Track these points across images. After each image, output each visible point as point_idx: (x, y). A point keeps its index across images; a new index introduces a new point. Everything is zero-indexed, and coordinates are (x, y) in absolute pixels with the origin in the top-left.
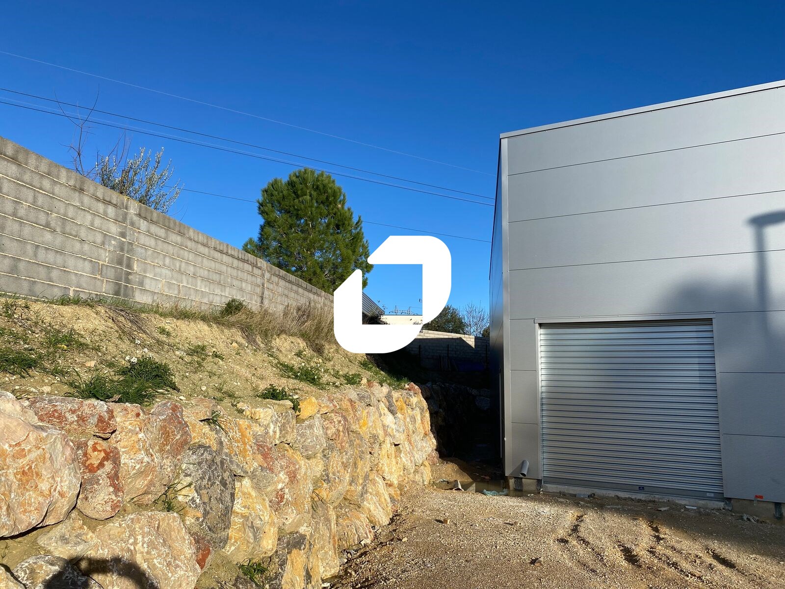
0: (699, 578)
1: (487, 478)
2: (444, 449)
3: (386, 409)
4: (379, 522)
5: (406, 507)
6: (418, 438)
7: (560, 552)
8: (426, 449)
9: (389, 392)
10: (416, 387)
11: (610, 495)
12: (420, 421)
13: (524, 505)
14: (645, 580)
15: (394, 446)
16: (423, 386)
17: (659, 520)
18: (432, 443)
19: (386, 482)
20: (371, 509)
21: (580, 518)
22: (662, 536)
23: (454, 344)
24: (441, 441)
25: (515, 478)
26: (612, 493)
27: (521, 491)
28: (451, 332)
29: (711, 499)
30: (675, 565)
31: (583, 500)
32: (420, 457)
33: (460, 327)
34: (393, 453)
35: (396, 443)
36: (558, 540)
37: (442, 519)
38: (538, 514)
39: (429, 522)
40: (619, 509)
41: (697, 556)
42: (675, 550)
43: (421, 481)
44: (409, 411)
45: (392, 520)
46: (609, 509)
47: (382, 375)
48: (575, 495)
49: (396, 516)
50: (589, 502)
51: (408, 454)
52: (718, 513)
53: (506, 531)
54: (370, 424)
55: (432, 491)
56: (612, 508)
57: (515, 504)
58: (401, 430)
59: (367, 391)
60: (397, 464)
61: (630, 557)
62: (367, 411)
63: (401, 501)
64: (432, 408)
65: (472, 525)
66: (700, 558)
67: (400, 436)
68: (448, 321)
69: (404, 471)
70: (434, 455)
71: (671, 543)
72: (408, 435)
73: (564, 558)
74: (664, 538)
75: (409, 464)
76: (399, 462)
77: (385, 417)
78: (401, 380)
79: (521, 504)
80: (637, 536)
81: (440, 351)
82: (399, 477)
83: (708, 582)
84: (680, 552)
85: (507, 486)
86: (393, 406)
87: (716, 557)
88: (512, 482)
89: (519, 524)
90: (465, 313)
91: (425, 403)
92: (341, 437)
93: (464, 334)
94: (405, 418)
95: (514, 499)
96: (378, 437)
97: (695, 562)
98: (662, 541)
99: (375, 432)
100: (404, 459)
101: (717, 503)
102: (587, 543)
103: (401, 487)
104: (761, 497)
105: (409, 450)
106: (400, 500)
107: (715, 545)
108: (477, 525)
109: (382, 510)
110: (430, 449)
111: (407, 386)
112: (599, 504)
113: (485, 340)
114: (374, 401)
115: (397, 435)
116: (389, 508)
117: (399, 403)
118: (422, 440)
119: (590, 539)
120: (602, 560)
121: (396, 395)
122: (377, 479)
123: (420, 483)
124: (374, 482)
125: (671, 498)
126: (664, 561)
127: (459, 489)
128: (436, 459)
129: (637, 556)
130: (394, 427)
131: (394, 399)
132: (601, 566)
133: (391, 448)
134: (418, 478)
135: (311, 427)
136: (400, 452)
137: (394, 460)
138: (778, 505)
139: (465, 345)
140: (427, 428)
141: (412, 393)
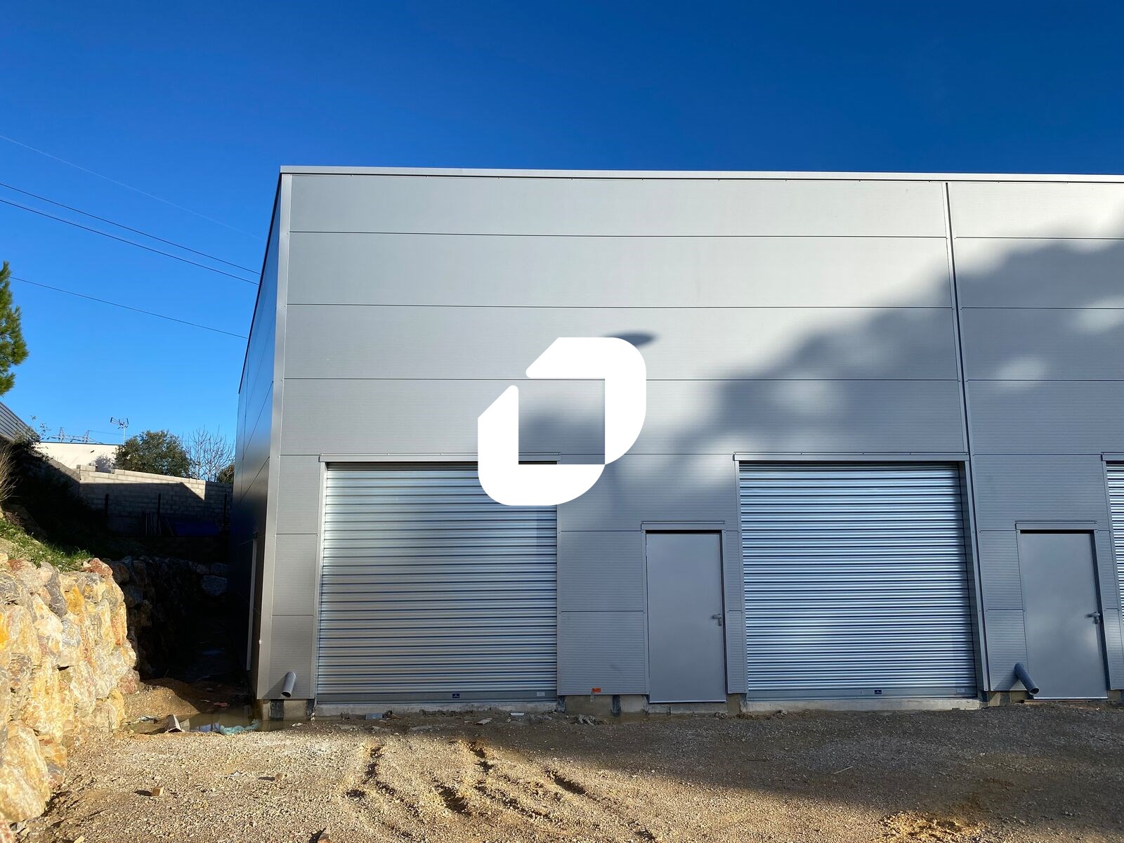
0: (546, 816)
1: (223, 705)
2: (149, 666)
3: (46, 608)
4: (24, 814)
5: (78, 776)
6: (103, 653)
7: (354, 814)
8: (118, 669)
9: (54, 577)
10: (105, 566)
11: (414, 711)
12: (109, 623)
13: (288, 742)
14: (479, 834)
15: (57, 671)
16: (117, 563)
17: (483, 739)
18: (130, 656)
19: (40, 737)
20: (8, 792)
21: (375, 753)
22: (490, 763)
23: (171, 493)
24: (145, 654)
25: (272, 700)
26: (416, 708)
27: (281, 719)
28: (165, 474)
29: (540, 700)
30: (513, 803)
31: (376, 723)
32: (105, 684)
33: (182, 466)
34: (57, 683)
35: (62, 666)
36: (348, 793)
37: (148, 788)
38: (313, 755)
39: (124, 797)
40: (428, 730)
41: (537, 784)
42: (509, 781)
43: (107, 725)
44: (91, 607)
45: (51, 805)
46: (415, 732)
47: (35, 545)
48: (363, 717)
49: (58, 795)
50: (385, 725)
51: (85, 682)
52: (550, 718)
53: (265, 791)
54: (14, 638)
55: (128, 740)
56: (419, 730)
57: (275, 743)
58: (74, 642)
59: (9, 578)
60: (63, 701)
61: (455, 803)
62: (8, 613)
63: (69, 766)
65: (204, 791)
66: (541, 786)
67: (70, 653)
68: (162, 456)
69: (76, 712)
70: (130, 678)
71: (504, 772)
72: (87, 650)
73: (361, 822)
74: (493, 766)
75: (86, 699)
76: (67, 698)
77: (44, 622)
78: (75, 554)
79: (283, 742)
80: (458, 767)
81: (144, 505)
82: (66, 725)
83: (557, 820)
84: (516, 782)
85: (259, 715)
86: (60, 600)
87: (560, 781)
88: (266, 708)
89: (284, 777)
90: (192, 444)
91: (119, 593)
93: (189, 476)
94: (81, 621)
95: (272, 735)
96: (29, 659)
97: (537, 794)
98: (491, 771)
99: (22, 650)
100: (77, 691)
101: (548, 704)
102: (391, 791)
103: (68, 741)
104: (599, 690)
105: (87, 675)
106: (66, 765)
107: (555, 764)
108: (214, 790)
109: (30, 791)
110: (127, 668)
111: (86, 565)
112: (400, 726)
113: (223, 487)
114: (23, 594)
115: (66, 651)
116: (46, 784)
117: (71, 596)
118: (111, 655)
119: (395, 784)
120: (416, 815)
121: (65, 580)
122: (23, 735)
123: (104, 729)
124: (16, 742)
125: (494, 705)
126: (499, 800)
127: (177, 730)
128: (133, 684)
129: (463, 798)
130: (60, 637)
131: (62, 588)
132: (417, 825)
133: (53, 675)
134: (100, 720)
136: (70, 680)
137: (57, 696)
138: (616, 698)
139: (188, 494)
140: (121, 634)
141: (96, 576)
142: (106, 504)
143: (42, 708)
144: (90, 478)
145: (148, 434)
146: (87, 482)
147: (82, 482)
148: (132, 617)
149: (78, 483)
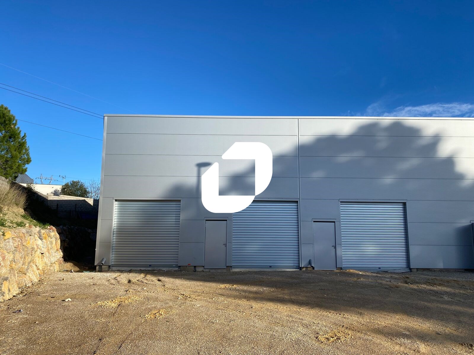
1: (87, 268)
2: (67, 258)
3: (38, 238)
4: (34, 280)
5: (45, 277)
6: (53, 251)
8: (57, 257)
9: (40, 230)
10: (54, 228)
11: (138, 269)
12: (55, 244)
13: (99, 274)
15: (41, 254)
16: (58, 227)
18: (61, 254)
19: (37, 267)
20: (30, 276)
23: (80, 203)
24: (66, 254)
25: (99, 266)
27: (101, 270)
28: (79, 197)
29: (174, 267)
32: (53, 260)
33: (85, 194)
34: (41, 256)
37: (62, 280)
38: (104, 276)
39: (56, 280)
43: (54, 270)
44: (50, 239)
45: (39, 280)
47: (34, 222)
51: (48, 258)
54: (31, 243)
57: (96, 274)
58: (45, 247)
59: (29, 229)
62: (30, 237)
64: (62, 238)
68: (78, 190)
69: (45, 264)
70: (61, 260)
72: (48, 250)
75: (48, 262)
76: (43, 260)
77: (38, 241)
78: (46, 224)
81: (71, 208)
82: (43, 267)
85: (95, 269)
86: (42, 236)
88: (97, 267)
89: (94, 278)
90: (89, 185)
91: (58, 236)
92: (19, 247)
94: (47, 242)
96: (34, 249)
98: (144, 278)
99: (33, 246)
100: (46, 260)
102: (117, 280)
103: (43, 270)
104: (190, 265)
105: (48, 256)
106: (43, 275)
109: (35, 277)
110: (60, 257)
111: (49, 227)
114: (33, 234)
115: (43, 249)
116: (38, 277)
117: (44, 235)
118: (55, 252)
119: (119, 279)
120: (119, 283)
121: (43, 231)
122: (33, 265)
127: (72, 272)
128: (62, 262)
130: (42, 245)
131: (42, 233)
134: (51, 268)
135: (9, 242)
136: (44, 257)
137: (41, 259)
138: (195, 267)
139: (87, 204)
140: (58, 247)
141: (51, 231)
142: (57, 207)
143: (37, 260)
144: (52, 198)
145: (73, 181)
146: (50, 199)
147: (49, 199)
148: (62, 243)
149: (47, 200)
